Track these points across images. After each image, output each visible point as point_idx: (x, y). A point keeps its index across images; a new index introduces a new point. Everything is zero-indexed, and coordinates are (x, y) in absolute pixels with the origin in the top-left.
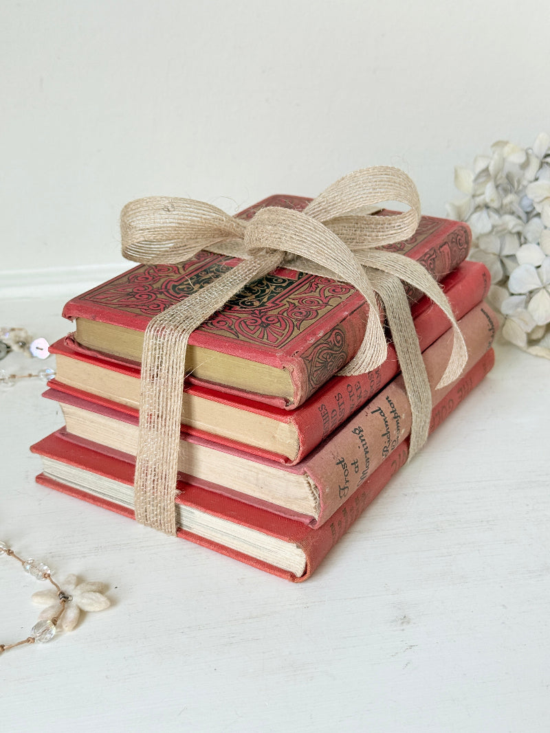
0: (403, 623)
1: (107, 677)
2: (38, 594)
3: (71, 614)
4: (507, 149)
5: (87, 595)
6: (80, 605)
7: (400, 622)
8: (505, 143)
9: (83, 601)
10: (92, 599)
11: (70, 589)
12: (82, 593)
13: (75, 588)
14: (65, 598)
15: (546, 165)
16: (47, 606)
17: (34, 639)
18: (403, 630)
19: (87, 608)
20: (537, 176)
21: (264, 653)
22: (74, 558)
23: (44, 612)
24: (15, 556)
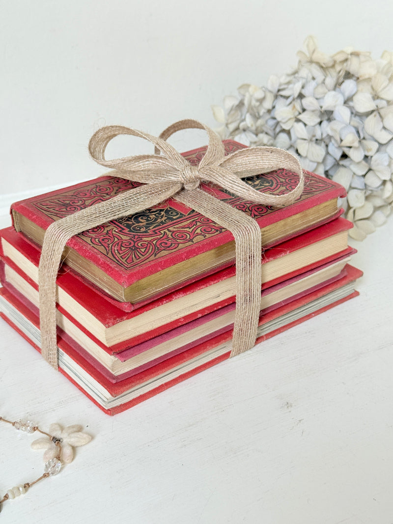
0: (288, 407)
1: (111, 487)
2: (34, 443)
3: (67, 451)
4: (251, 89)
5: (72, 435)
6: (70, 443)
7: (286, 407)
8: (248, 86)
9: (72, 440)
10: (77, 437)
11: (58, 434)
12: (69, 435)
13: (62, 432)
14: (57, 440)
15: (280, 97)
16: (46, 449)
17: (48, 473)
18: (290, 412)
19: (76, 444)
20: (274, 104)
21: (209, 446)
22: (46, 413)
23: (46, 454)
24: (4, 420)
